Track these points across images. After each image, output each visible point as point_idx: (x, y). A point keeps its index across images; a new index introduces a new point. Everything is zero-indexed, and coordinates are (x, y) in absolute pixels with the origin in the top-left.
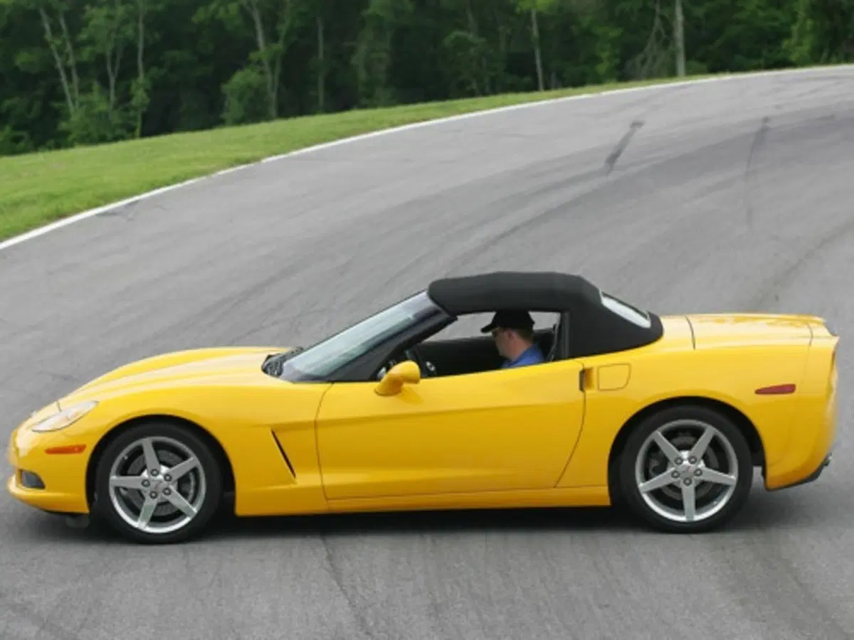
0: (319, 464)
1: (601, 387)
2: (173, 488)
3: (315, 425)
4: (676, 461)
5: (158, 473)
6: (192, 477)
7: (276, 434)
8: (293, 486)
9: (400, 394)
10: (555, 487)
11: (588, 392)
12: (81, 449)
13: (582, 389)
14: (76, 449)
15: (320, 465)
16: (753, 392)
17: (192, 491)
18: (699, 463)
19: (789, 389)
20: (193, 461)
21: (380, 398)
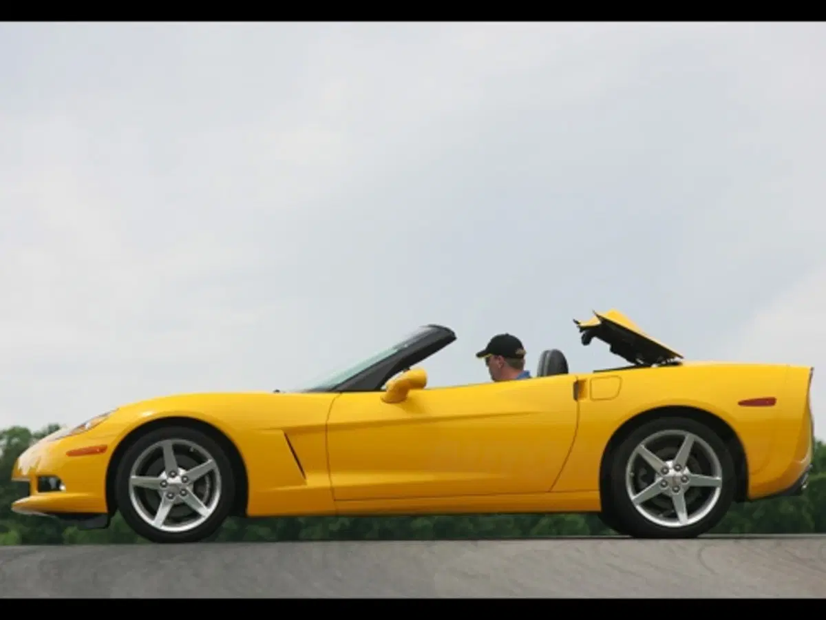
0: (329, 467)
1: (594, 397)
2: (189, 489)
3: (326, 428)
4: (662, 471)
5: (176, 474)
6: (207, 479)
7: (289, 437)
8: (302, 487)
9: (406, 401)
10: (549, 492)
11: (582, 401)
12: (103, 449)
13: (576, 398)
14: (98, 450)
15: (329, 469)
16: (736, 404)
17: (207, 493)
18: (684, 469)
19: (770, 402)
20: (210, 463)
21: (387, 404)
